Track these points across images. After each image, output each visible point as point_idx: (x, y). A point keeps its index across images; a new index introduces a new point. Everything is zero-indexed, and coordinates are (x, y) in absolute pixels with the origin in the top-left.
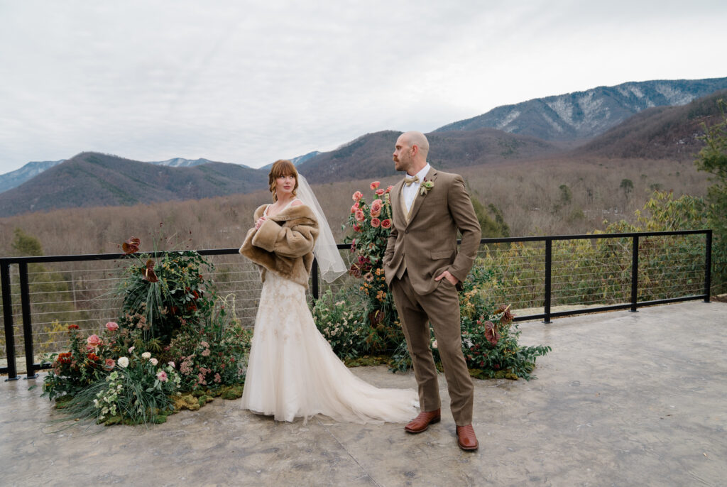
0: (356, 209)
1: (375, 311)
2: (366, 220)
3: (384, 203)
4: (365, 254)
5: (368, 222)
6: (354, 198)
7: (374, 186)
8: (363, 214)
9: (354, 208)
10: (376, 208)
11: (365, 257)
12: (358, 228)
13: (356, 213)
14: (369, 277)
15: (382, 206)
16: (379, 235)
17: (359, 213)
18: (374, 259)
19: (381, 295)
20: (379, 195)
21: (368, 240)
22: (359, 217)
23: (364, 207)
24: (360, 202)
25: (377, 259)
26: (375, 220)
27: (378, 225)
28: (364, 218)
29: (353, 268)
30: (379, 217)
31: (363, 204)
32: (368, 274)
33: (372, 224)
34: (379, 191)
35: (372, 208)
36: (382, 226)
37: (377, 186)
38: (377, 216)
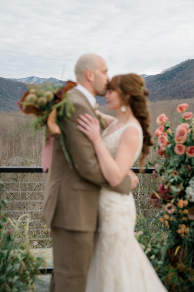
0: (160, 132)
1: (175, 246)
2: (170, 146)
3: (191, 127)
4: (166, 183)
5: (172, 148)
7: (181, 108)
8: (166, 139)
9: (158, 131)
10: (182, 134)
11: (166, 187)
12: (162, 153)
13: (160, 137)
14: (170, 208)
15: (189, 131)
16: (183, 162)
18: (175, 190)
19: (183, 229)
20: (187, 119)
21: (171, 167)
22: (162, 142)
23: (169, 131)
24: (165, 126)
25: (179, 190)
26: (179, 147)
27: (183, 153)
28: (168, 143)
29: (153, 197)
30: (185, 144)
31: (168, 128)
32: (169, 205)
33: (176, 150)
34: (187, 114)
35: (177, 133)
36: (187, 153)
37: (184, 109)
38: (182, 142)
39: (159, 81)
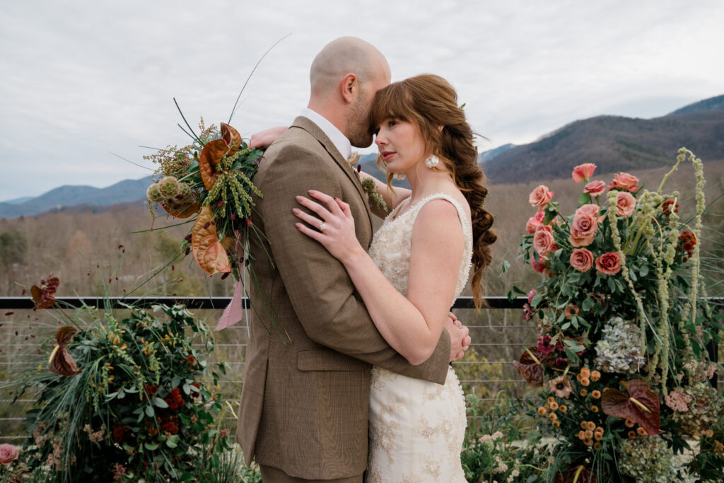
0: (537, 224)
1: (574, 466)
2: (558, 252)
3: (603, 212)
4: (553, 332)
5: (565, 257)
6: (532, 200)
7: (581, 174)
8: (551, 238)
9: (534, 222)
10: (585, 225)
11: (553, 342)
12: (542, 267)
13: (538, 232)
14: (560, 386)
15: (601, 219)
16: (588, 286)
17: (543, 235)
18: (573, 347)
19: (589, 431)
20: (594, 195)
21: (564, 299)
22: (542, 244)
23: (557, 221)
24: (547, 210)
25: (582, 348)
26: (579, 254)
27: (588, 267)
28: (555, 247)
29: (525, 360)
30: (592, 247)
31: (554, 214)
32: (560, 379)
33: (573, 261)
34: (593, 184)
35: (574, 225)
36: (598, 267)
37: (588, 175)
38: (586, 243)
39: (533, 153)
